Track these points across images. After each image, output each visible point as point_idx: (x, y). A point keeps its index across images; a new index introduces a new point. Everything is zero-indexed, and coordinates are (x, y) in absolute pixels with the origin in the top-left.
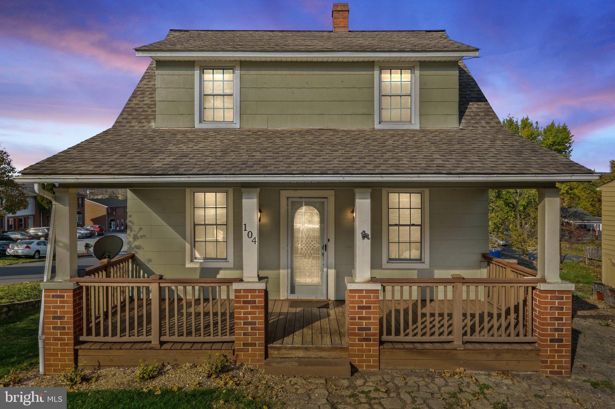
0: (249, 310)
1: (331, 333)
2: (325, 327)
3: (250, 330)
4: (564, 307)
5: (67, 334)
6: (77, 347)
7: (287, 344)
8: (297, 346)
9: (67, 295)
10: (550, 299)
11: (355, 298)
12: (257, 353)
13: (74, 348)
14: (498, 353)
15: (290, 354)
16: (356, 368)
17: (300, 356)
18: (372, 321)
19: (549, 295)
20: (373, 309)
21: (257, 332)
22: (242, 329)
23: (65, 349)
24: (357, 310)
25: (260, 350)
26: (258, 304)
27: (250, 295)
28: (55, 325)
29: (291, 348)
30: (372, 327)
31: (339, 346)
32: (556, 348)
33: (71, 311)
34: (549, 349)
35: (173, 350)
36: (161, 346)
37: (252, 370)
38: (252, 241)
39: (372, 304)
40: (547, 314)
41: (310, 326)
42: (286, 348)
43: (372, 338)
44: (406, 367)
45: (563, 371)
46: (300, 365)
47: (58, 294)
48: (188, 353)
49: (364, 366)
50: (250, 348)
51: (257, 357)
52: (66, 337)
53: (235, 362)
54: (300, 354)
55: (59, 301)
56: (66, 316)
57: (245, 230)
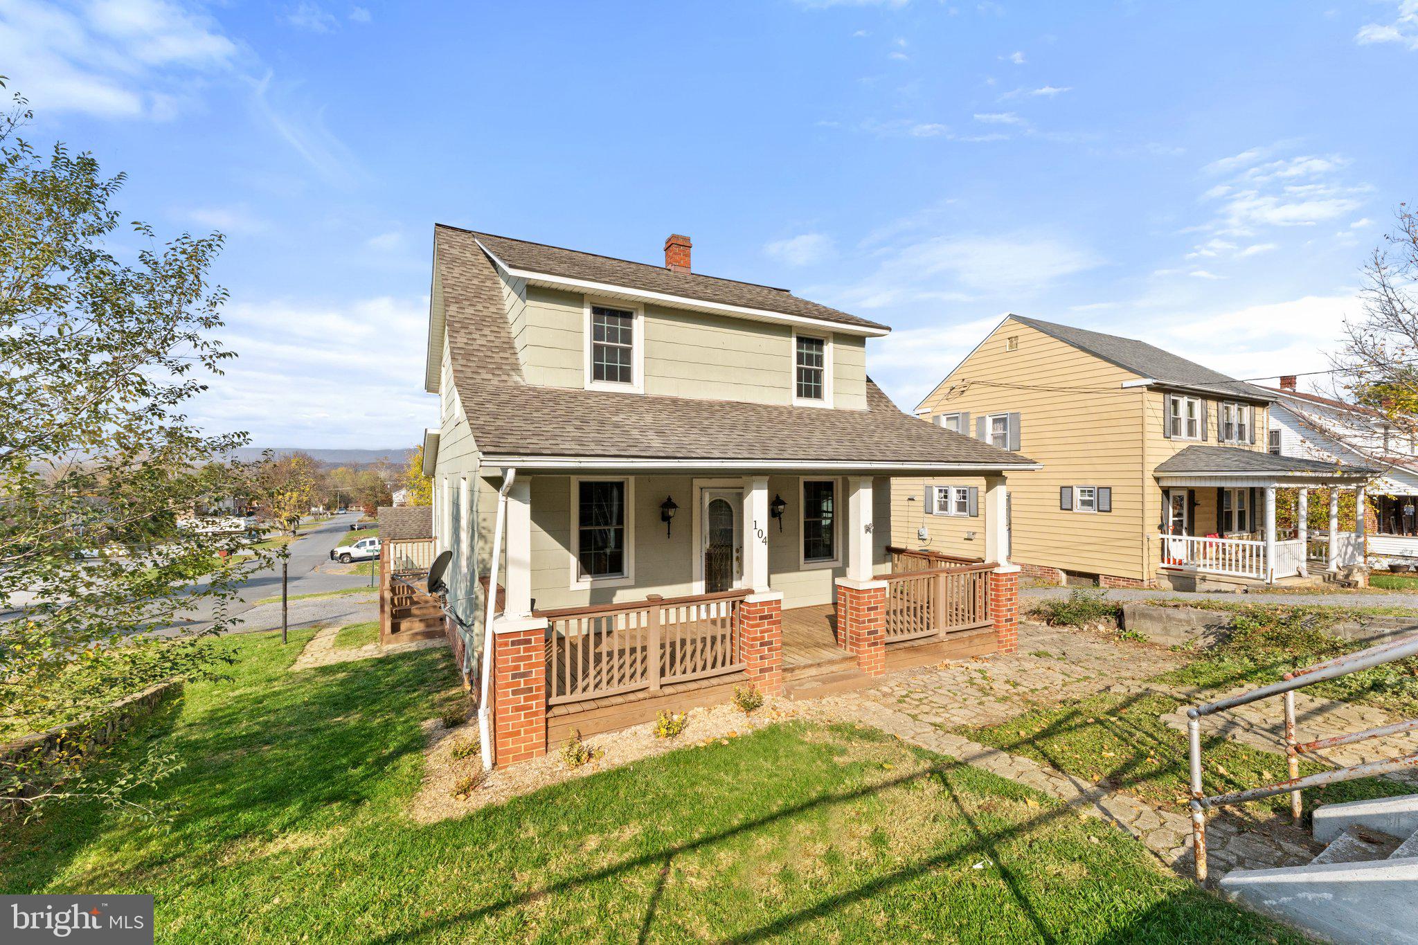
0: (766, 627)
3: (766, 652)
4: (1013, 587)
5: (535, 697)
9: (535, 638)
10: (1005, 582)
11: (865, 599)
12: (774, 679)
13: (546, 717)
14: (971, 638)
15: (803, 674)
17: (813, 675)
18: (879, 622)
19: (1004, 578)
21: (774, 653)
22: (758, 652)
23: (531, 721)
25: (777, 675)
26: (775, 618)
27: (766, 608)
28: (515, 687)
32: (1009, 627)
33: (542, 661)
34: (1004, 629)
35: (678, 694)
36: (663, 691)
39: (879, 603)
43: (879, 641)
45: (1013, 648)
46: (824, 683)
47: (522, 638)
49: (873, 674)
50: (767, 674)
51: (774, 684)
52: (533, 702)
54: (813, 672)
55: (522, 649)
56: (533, 670)
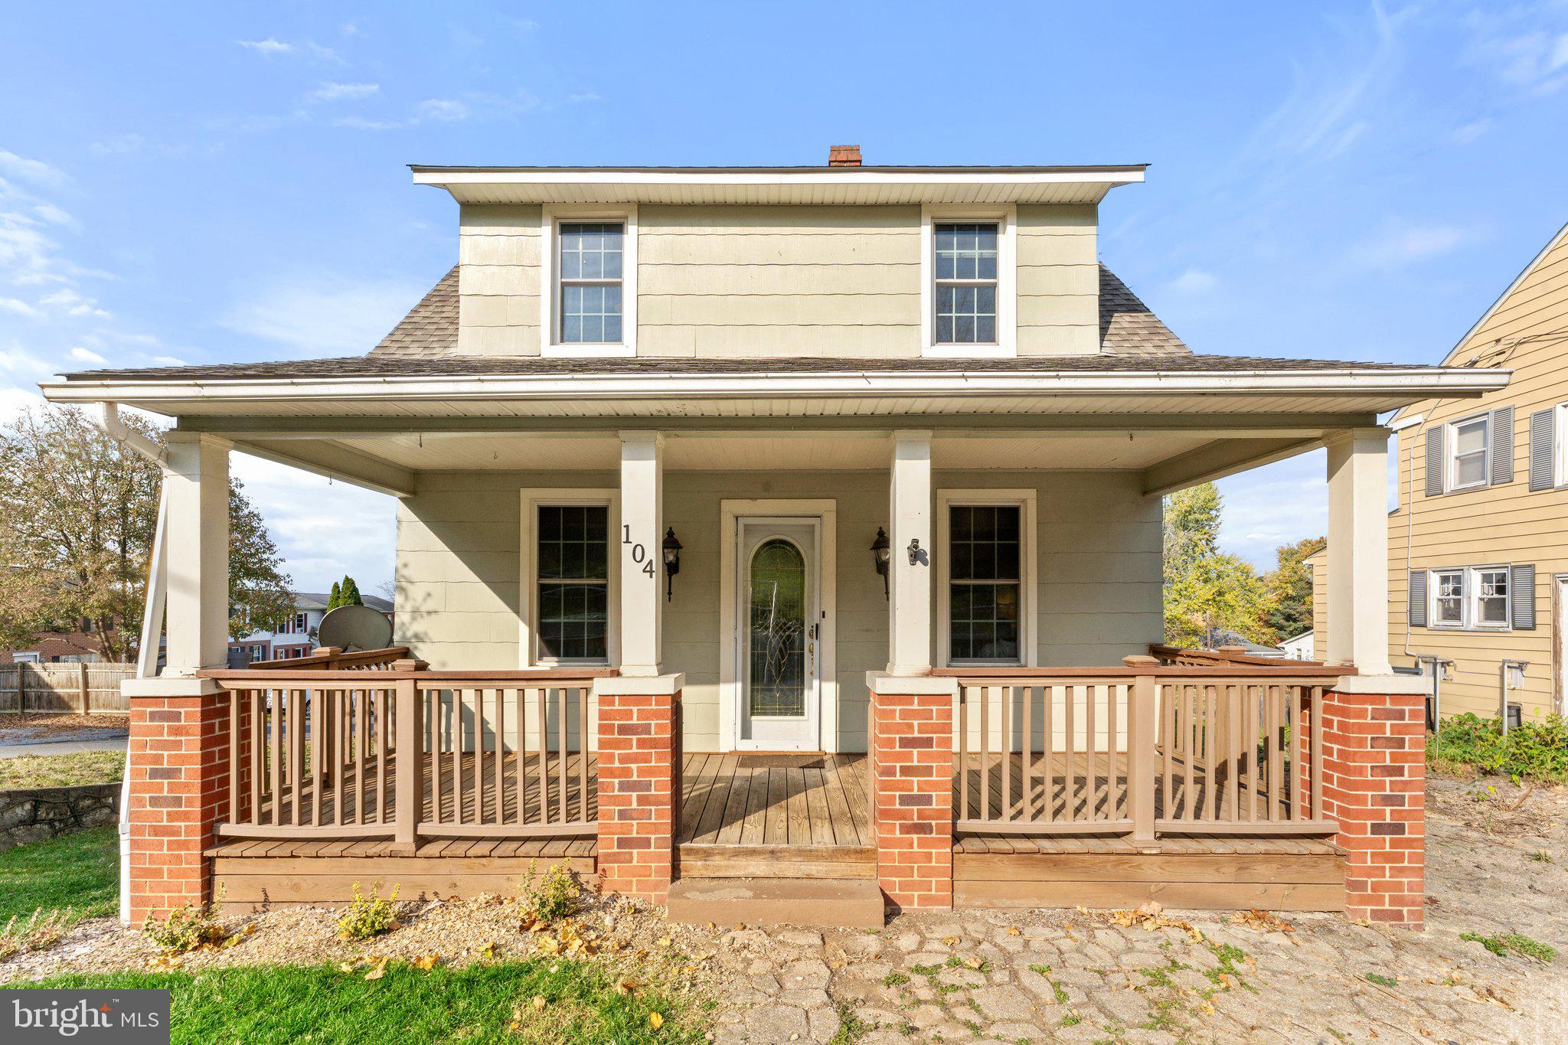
0: (634, 750)
1: (833, 818)
2: (818, 804)
3: (634, 805)
4: (1407, 737)
5: (185, 816)
6: (209, 853)
7: (728, 842)
8: (751, 846)
9: (186, 713)
10: (1372, 718)
11: (894, 718)
12: (653, 865)
13: (202, 854)
14: (1243, 863)
15: (733, 867)
16: (896, 904)
17: (759, 873)
18: (934, 778)
19: (1370, 707)
20: (938, 746)
21: (653, 808)
22: (614, 801)
23: (179, 857)
24: (897, 749)
25: (659, 858)
26: (656, 734)
27: (635, 709)
28: (155, 792)
29: (737, 853)
30: (934, 794)
31: (853, 847)
32: (1388, 849)
33: (196, 755)
34: (1369, 851)
35: (448, 859)
36: (418, 848)
37: (637, 911)
38: (644, 571)
39: (935, 733)
40: (1366, 756)
41: (784, 803)
42: (723, 852)
43: (934, 823)
44: (1017, 902)
45: (1405, 909)
46: (756, 896)
47: (166, 709)
48: (484, 865)
49: (916, 900)
50: (635, 852)
51: (653, 878)
52: (182, 824)
53: (599, 889)
54: (759, 867)
55: (166, 729)
56: (183, 768)
57: (627, 541)
